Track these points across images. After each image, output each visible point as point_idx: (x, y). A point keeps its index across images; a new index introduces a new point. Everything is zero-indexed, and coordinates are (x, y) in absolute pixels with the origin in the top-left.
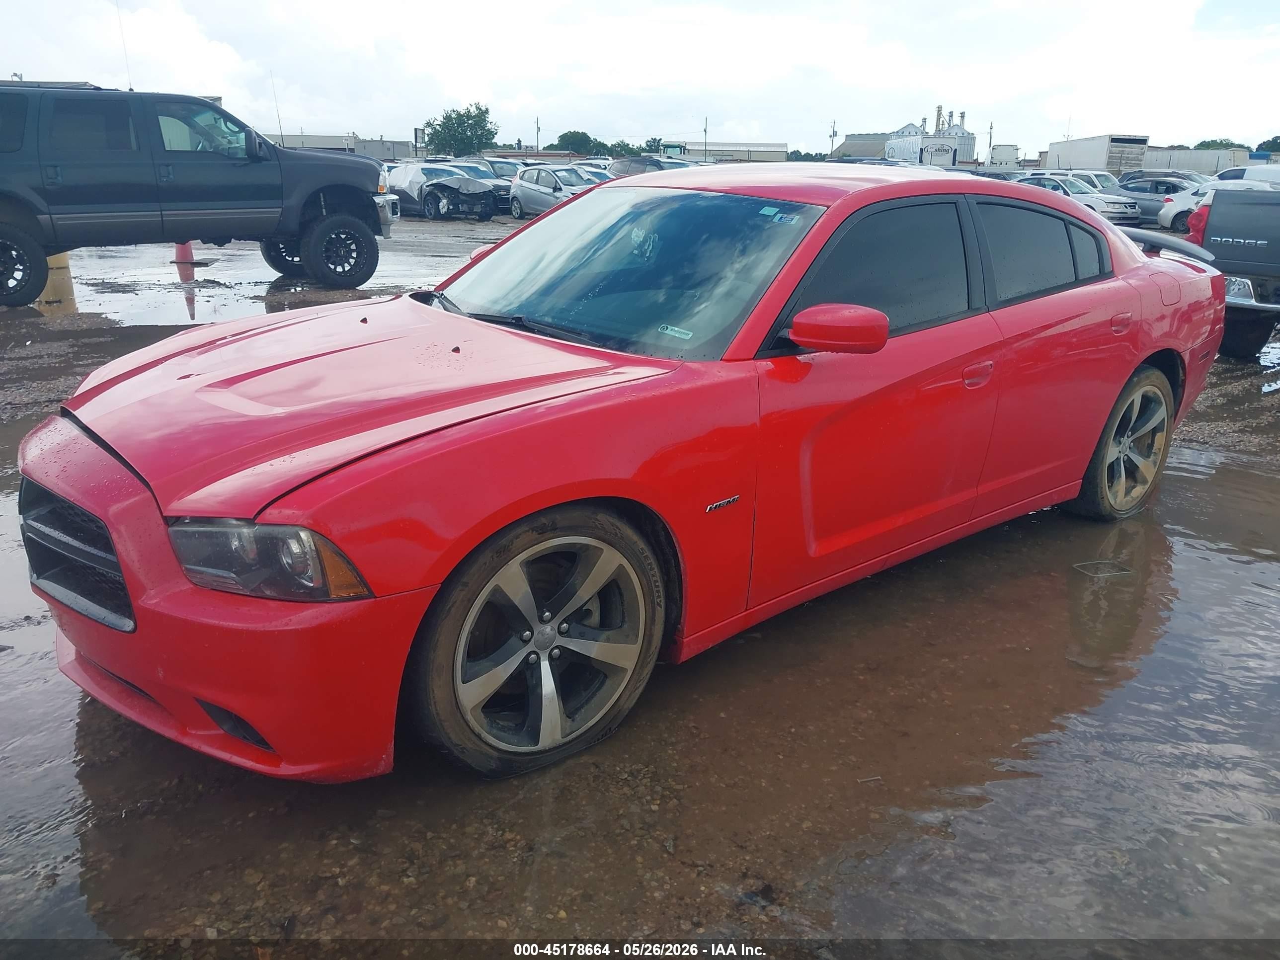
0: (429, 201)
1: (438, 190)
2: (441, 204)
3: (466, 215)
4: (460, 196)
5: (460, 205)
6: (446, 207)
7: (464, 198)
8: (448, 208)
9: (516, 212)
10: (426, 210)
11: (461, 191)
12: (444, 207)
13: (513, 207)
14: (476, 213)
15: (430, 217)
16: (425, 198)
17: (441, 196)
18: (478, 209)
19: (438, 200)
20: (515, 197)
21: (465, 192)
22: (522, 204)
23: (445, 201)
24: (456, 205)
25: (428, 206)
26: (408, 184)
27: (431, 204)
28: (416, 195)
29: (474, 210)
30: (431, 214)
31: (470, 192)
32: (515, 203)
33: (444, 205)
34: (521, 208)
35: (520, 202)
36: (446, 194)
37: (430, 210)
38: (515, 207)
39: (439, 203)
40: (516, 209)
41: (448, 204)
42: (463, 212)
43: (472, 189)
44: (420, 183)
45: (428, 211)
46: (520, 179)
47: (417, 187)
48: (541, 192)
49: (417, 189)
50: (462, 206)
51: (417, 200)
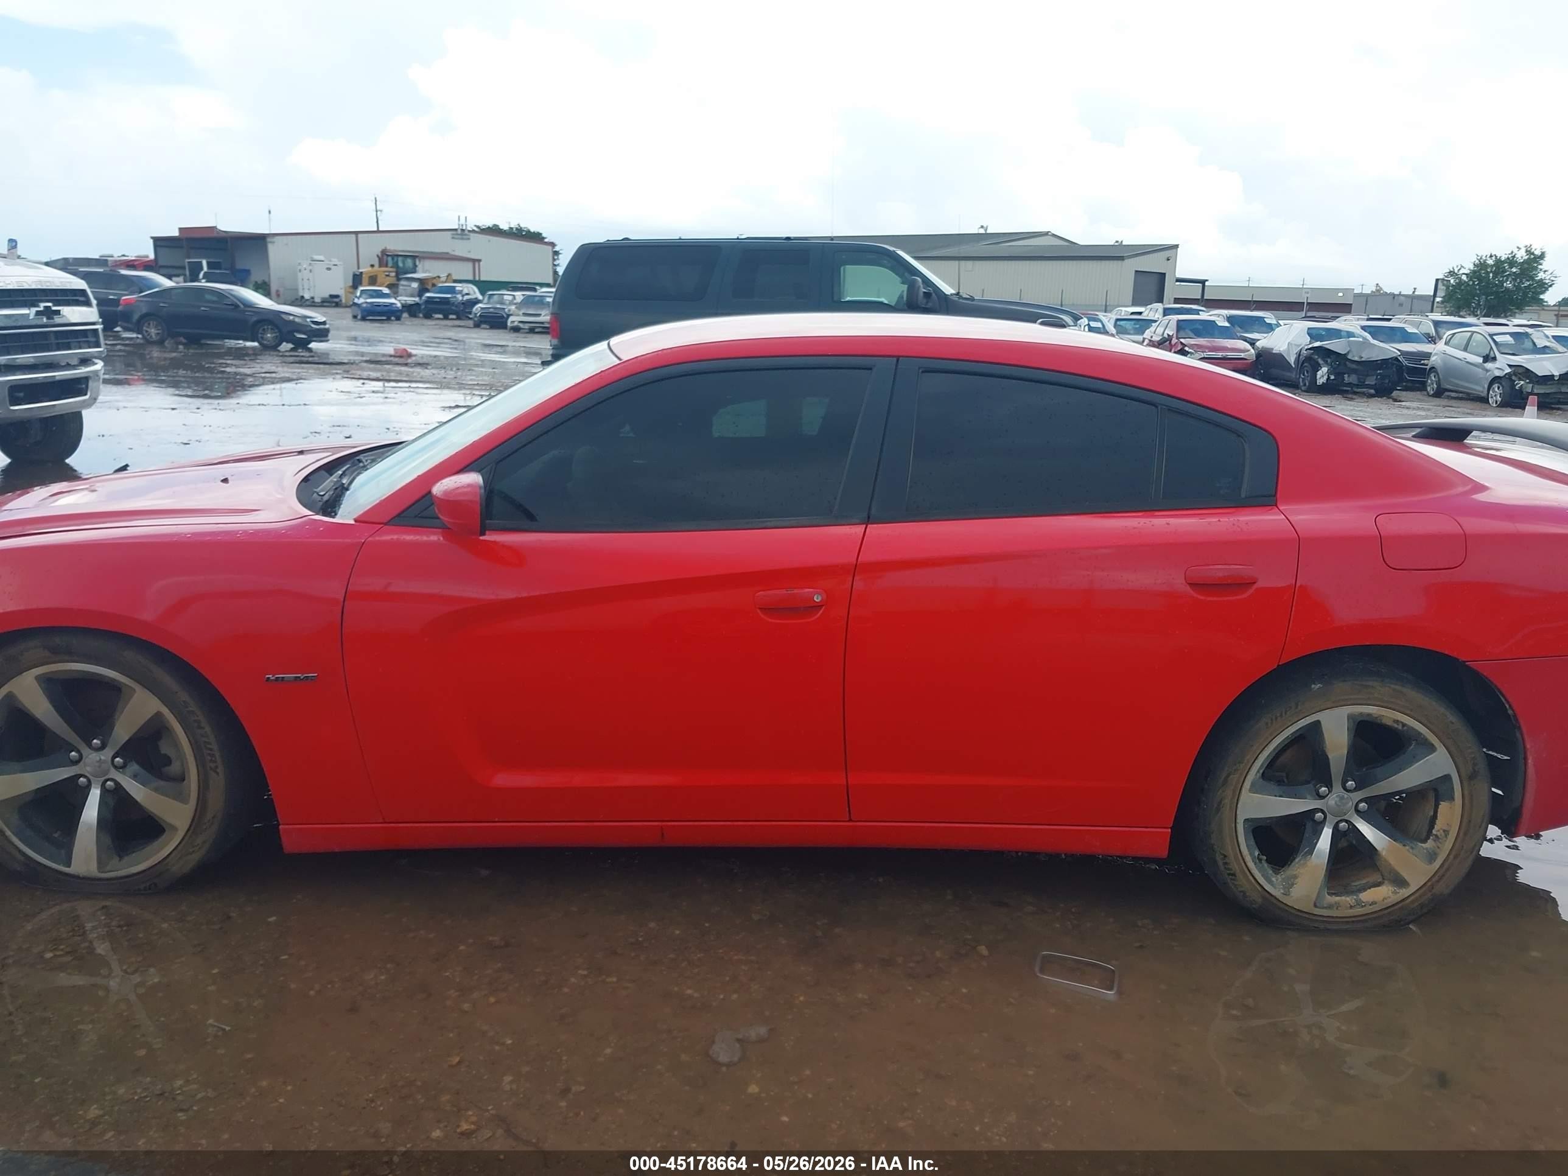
0: (1306, 368)
1: (1317, 355)
2: (1319, 373)
3: (1352, 388)
4: (1347, 363)
5: (1346, 376)
6: (1326, 377)
7: (1354, 366)
8: (1329, 378)
9: (1432, 386)
10: (1301, 380)
11: (1349, 357)
12: (1323, 376)
13: (1429, 381)
14: (1369, 387)
15: (1303, 388)
16: (1302, 365)
17: (1320, 361)
18: (1371, 381)
19: (1316, 367)
20: (1434, 368)
21: (1356, 359)
22: (1441, 377)
23: (1325, 369)
24: (1339, 375)
25: (1304, 375)
26: (1286, 347)
27: (1307, 372)
28: (1293, 361)
29: (1367, 383)
30: (1305, 385)
31: (1363, 359)
32: (1432, 375)
33: (1322, 375)
34: (1439, 383)
35: (1438, 374)
36: (1329, 360)
37: (1303, 379)
38: (1432, 380)
39: (1318, 371)
40: (1433, 384)
41: (1329, 373)
42: (1349, 384)
43: (1367, 355)
44: (1300, 345)
45: (1303, 381)
46: (1445, 344)
47: (1296, 350)
48: (1467, 362)
49: (1295, 352)
50: (1349, 376)
51: (1294, 366)
